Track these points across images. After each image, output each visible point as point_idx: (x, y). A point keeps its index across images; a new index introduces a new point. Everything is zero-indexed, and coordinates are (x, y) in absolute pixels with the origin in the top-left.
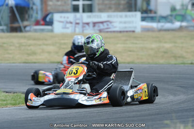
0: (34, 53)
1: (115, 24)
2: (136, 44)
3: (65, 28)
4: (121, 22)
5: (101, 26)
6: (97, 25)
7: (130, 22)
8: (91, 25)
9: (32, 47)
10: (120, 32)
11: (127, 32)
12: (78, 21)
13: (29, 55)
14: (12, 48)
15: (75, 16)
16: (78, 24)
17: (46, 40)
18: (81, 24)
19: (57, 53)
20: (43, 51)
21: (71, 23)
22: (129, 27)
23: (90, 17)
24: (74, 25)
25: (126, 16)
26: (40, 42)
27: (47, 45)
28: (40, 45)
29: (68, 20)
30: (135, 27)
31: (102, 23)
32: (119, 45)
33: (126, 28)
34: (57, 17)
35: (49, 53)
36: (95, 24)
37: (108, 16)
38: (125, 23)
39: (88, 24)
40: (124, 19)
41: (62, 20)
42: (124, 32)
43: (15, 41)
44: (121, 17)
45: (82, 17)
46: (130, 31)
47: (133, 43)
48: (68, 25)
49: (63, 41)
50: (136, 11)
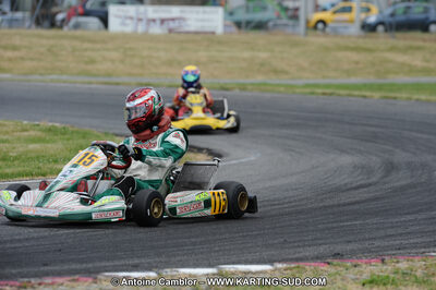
0: (92, 61)
1: (189, 22)
3: (123, 24)
4: (198, 20)
5: (172, 25)
6: (166, 23)
8: (158, 22)
9: (88, 53)
12: (141, 16)
13: (87, 63)
14: (64, 53)
16: (140, 20)
18: (145, 21)
19: (122, 61)
20: (105, 59)
21: (132, 18)
22: (208, 27)
23: (155, 11)
24: (135, 21)
25: (204, 12)
26: (99, 46)
27: (108, 50)
28: (99, 50)
29: (128, 15)
31: (173, 20)
35: (113, 61)
36: (163, 21)
37: (182, 12)
38: (203, 20)
39: (154, 20)
40: (201, 16)
41: (121, 13)
43: (66, 43)
44: (198, 12)
45: (146, 11)
46: (209, 33)
48: (128, 21)
49: (127, 46)
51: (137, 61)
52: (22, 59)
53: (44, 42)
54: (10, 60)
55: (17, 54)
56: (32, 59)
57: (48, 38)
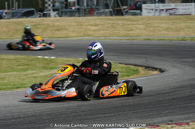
0: (132, 30)
1: (179, 10)
2: (193, 23)
4: (183, 9)
5: (171, 12)
7: (188, 9)
8: (165, 11)
9: (130, 26)
10: (182, 15)
11: (186, 14)
13: (129, 31)
14: (118, 26)
15: (155, 5)
16: (156, 10)
17: (138, 21)
18: (159, 10)
20: (137, 28)
21: (153, 10)
22: (187, 12)
23: (164, 6)
24: (154, 11)
25: (186, 5)
26: (134, 23)
29: (151, 8)
30: (191, 12)
31: (171, 9)
32: (182, 24)
33: (185, 12)
34: (144, 6)
35: (140, 29)
36: (167, 10)
37: (175, 6)
38: (185, 9)
39: (162, 10)
40: (184, 7)
42: (184, 14)
43: (120, 22)
45: (159, 6)
46: (188, 14)
47: (190, 23)
48: (151, 11)
49: (148, 22)
50: (191, 2)
51: (151, 29)
52: (99, 30)
53: (110, 22)
54: (94, 30)
55: (97, 28)
56: (103, 30)
57: (112, 20)
